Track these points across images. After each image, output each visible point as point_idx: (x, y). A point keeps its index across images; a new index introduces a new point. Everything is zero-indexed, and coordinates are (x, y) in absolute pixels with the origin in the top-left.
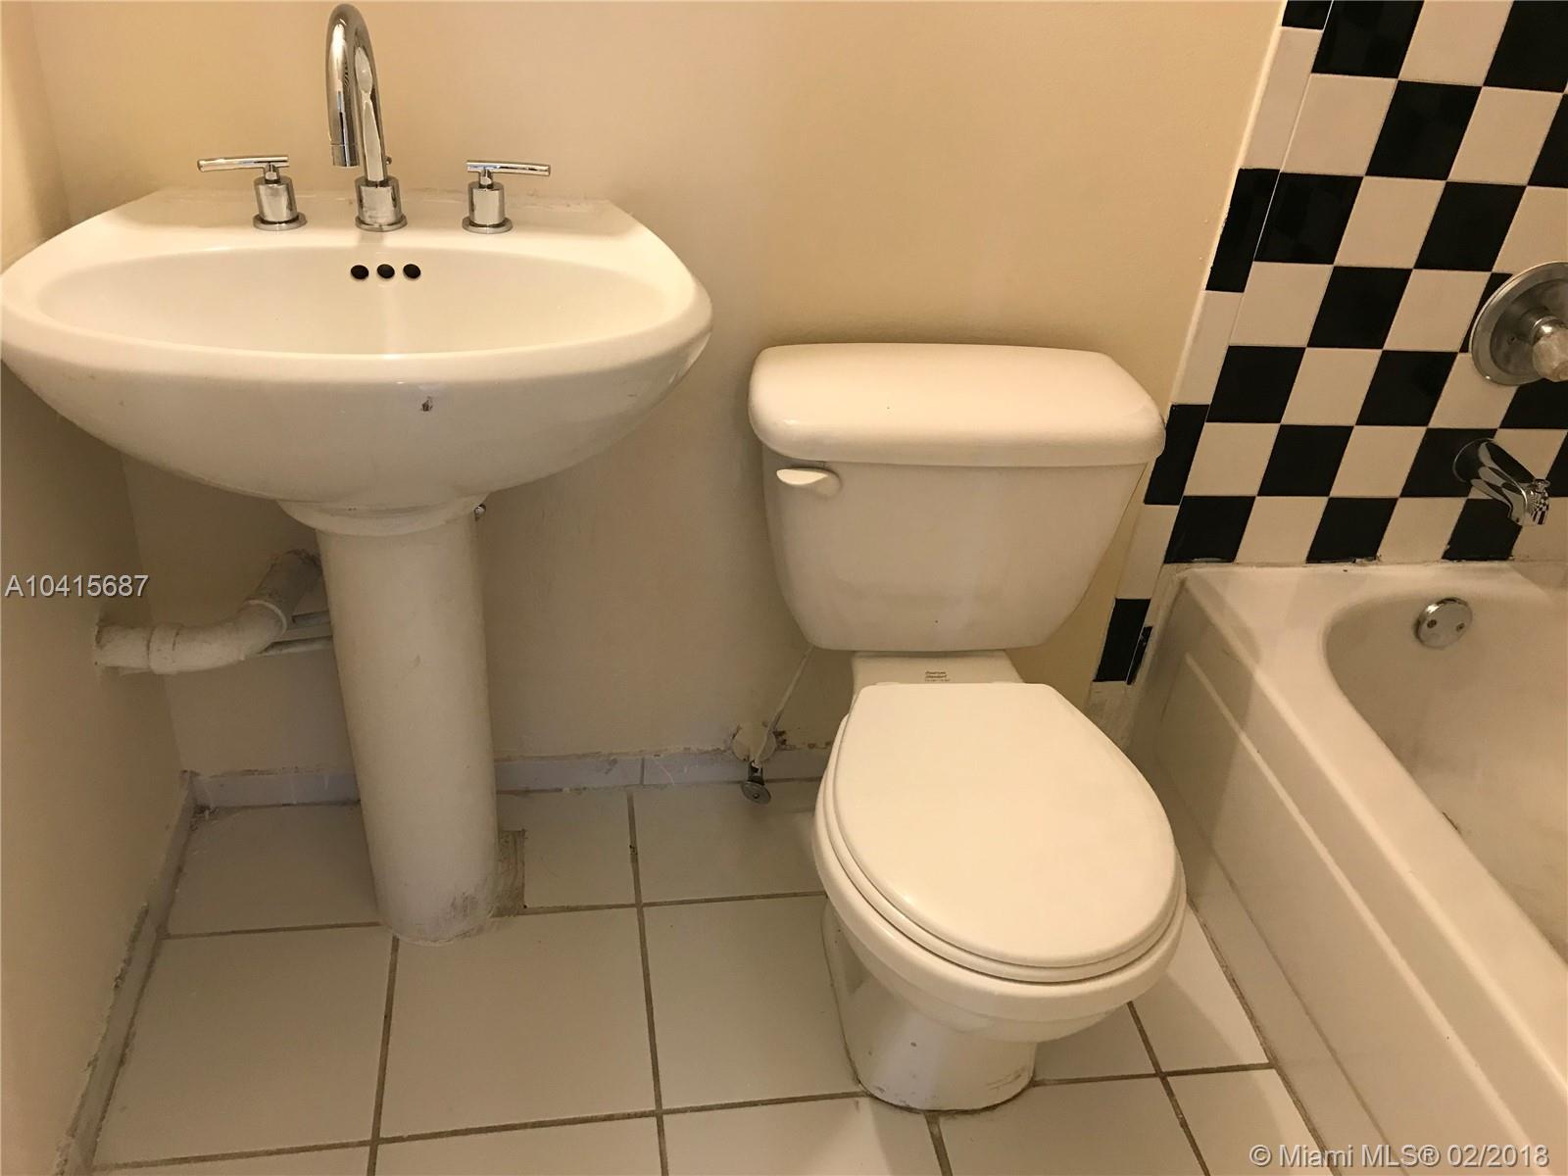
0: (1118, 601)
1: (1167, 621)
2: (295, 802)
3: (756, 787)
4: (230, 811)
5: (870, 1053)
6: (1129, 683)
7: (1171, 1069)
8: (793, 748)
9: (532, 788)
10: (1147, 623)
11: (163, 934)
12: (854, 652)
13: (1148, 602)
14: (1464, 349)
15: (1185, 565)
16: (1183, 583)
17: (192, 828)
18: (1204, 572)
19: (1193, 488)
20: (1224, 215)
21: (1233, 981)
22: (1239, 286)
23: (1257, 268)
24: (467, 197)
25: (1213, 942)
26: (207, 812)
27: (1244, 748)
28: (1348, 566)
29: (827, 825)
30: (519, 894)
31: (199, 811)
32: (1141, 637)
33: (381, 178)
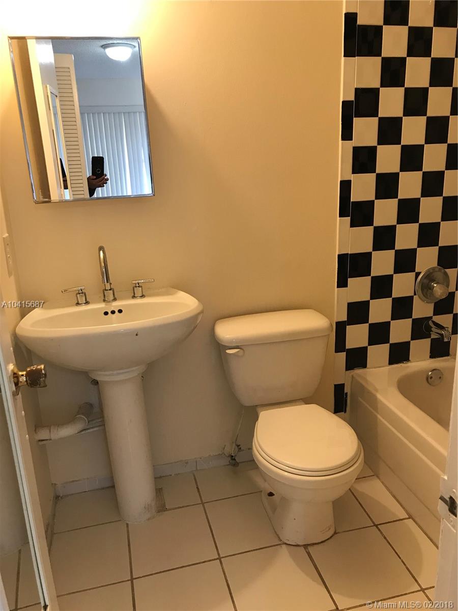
0: (335, 385)
1: (351, 389)
2: (87, 490)
3: (233, 462)
4: (67, 496)
5: (282, 528)
6: (345, 413)
7: (379, 523)
8: (243, 450)
9: (162, 475)
10: (345, 392)
11: (53, 534)
12: (256, 406)
13: (344, 384)
14: (415, 294)
15: (352, 371)
16: (353, 376)
17: (56, 503)
18: (358, 372)
19: (349, 345)
20: (337, 267)
21: (394, 497)
22: (345, 285)
23: (349, 280)
24: (133, 291)
25: (386, 486)
26: (60, 498)
27: (380, 419)
28: (402, 364)
29: (256, 448)
30: (164, 505)
31: (57, 497)
32: (345, 396)
33: (110, 288)
